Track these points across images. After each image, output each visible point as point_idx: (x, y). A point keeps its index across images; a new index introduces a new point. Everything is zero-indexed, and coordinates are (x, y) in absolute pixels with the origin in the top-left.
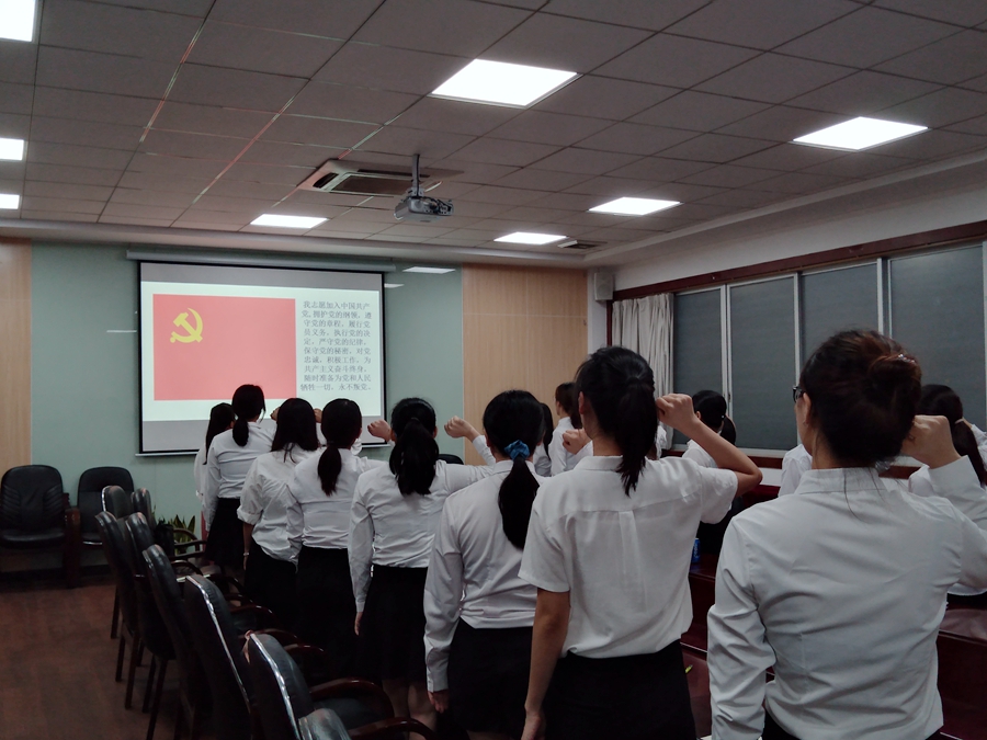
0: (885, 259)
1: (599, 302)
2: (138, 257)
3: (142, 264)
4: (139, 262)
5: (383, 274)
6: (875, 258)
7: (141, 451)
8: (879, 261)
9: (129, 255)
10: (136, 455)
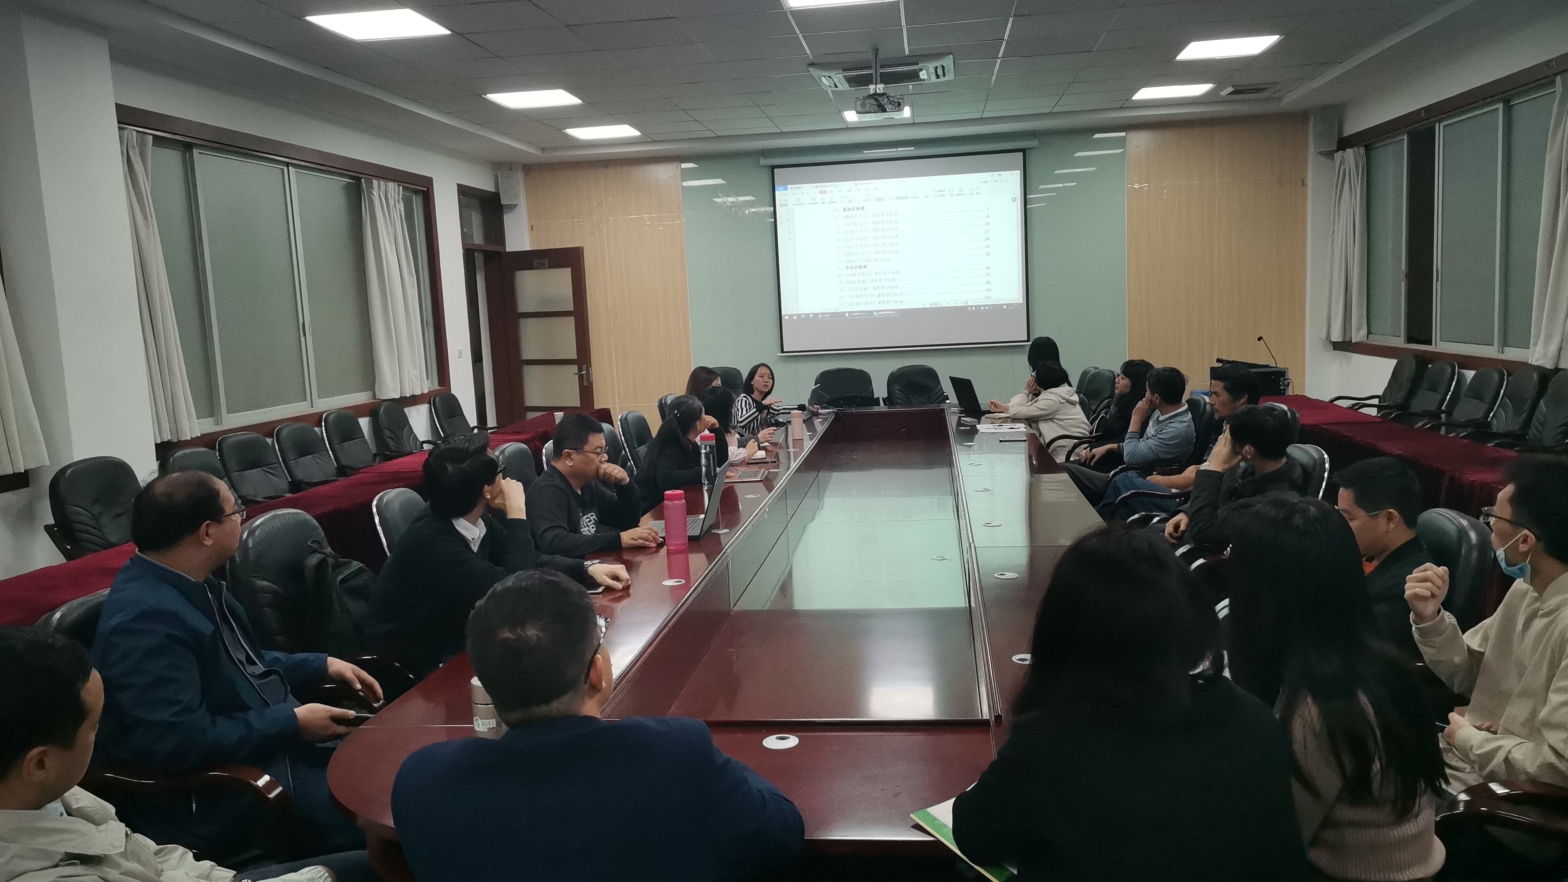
1: (1319, 153)
2: (773, 164)
3: (775, 170)
4: (773, 167)
5: (1023, 151)
7: (783, 352)
9: (763, 162)
10: (779, 354)
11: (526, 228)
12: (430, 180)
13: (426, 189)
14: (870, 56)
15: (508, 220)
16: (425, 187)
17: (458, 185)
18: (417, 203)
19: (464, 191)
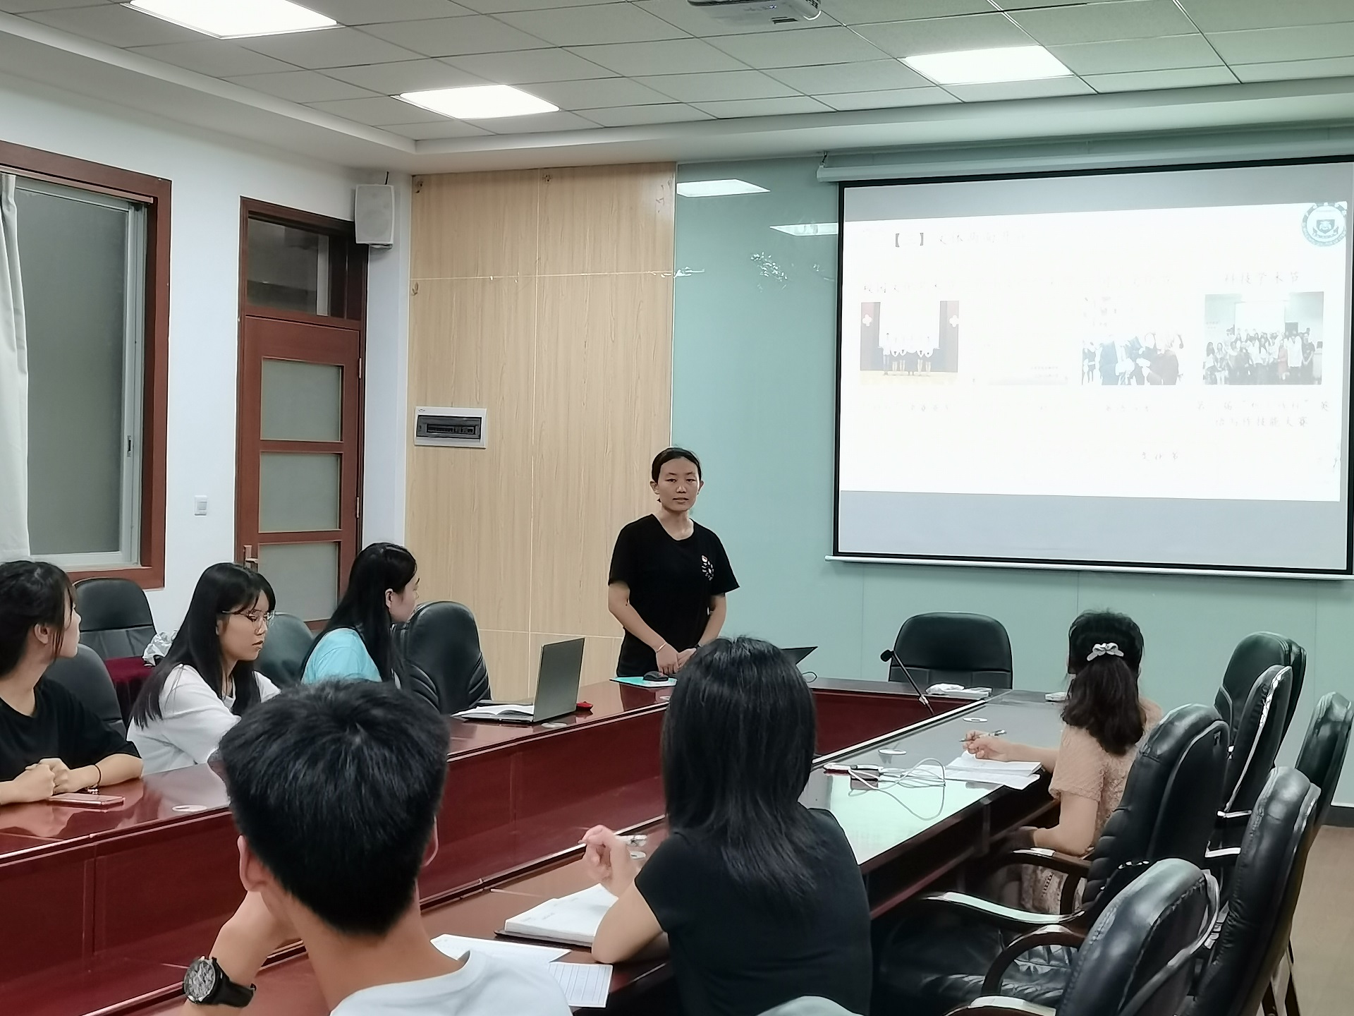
2: (843, 178)
3: (847, 190)
4: (843, 185)
10: (827, 557)
11: (404, 290)
12: (166, 184)
13: (151, 201)
15: (376, 272)
16: (150, 197)
17: (245, 201)
18: (135, 224)
19: (253, 212)
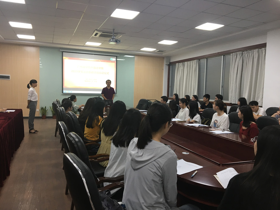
0: (224, 56)
1: (166, 65)
2: (63, 51)
4: (63, 52)
5: (116, 56)
6: (222, 56)
8: (223, 56)
9: (61, 50)
10: (61, 93)
14: (112, 31)
